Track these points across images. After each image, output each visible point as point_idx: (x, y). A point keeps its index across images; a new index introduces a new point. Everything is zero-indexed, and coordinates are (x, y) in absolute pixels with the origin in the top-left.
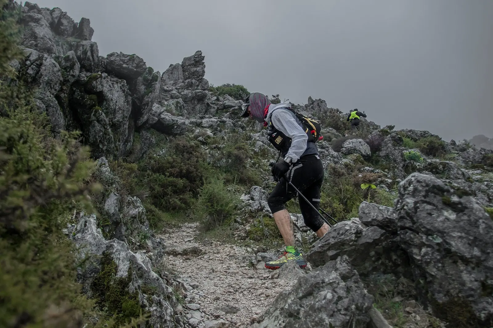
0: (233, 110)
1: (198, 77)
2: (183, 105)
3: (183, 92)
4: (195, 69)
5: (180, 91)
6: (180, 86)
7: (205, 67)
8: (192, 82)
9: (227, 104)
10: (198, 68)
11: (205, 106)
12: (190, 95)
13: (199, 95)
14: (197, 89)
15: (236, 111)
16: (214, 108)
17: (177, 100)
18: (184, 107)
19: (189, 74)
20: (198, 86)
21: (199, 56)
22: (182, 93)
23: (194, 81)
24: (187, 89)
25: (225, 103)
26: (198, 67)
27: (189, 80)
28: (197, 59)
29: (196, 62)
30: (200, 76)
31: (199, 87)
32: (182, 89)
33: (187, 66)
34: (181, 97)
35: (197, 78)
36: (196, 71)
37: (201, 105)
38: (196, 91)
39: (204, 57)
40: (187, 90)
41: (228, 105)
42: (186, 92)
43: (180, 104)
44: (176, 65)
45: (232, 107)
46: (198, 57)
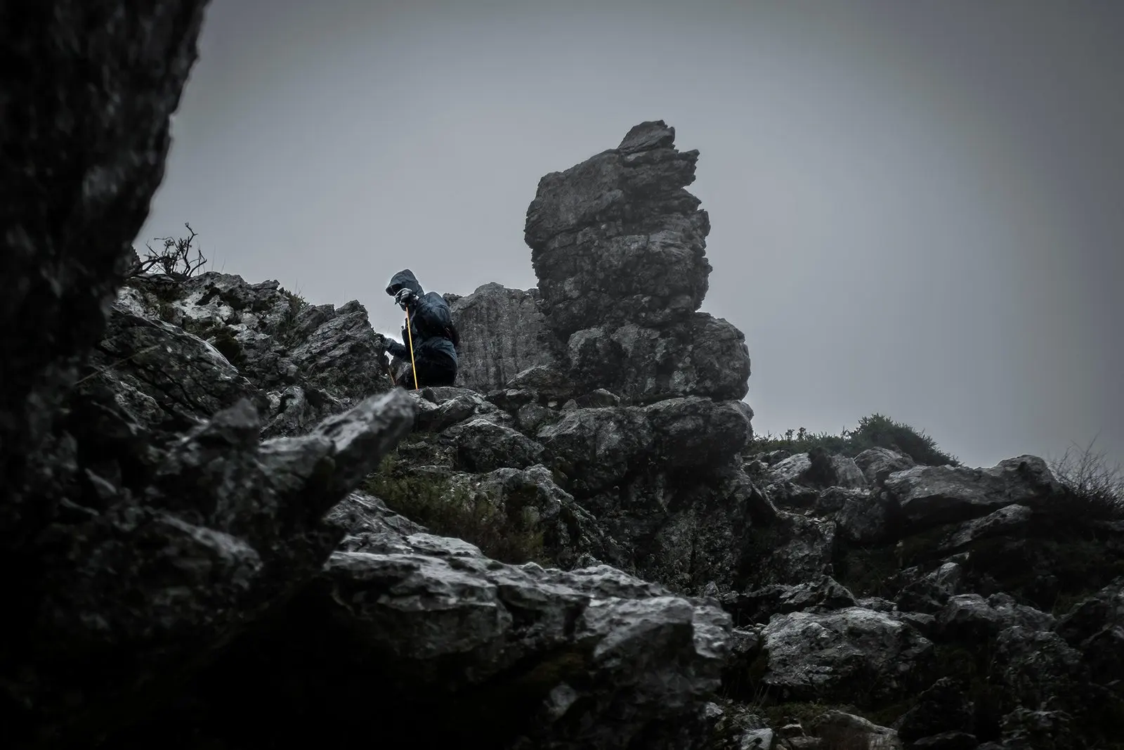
0: (983, 535)
1: (665, 302)
2: (565, 515)
3: (556, 420)
4: (634, 244)
5: (528, 415)
6: (528, 381)
7: (705, 228)
8: (615, 348)
9: (918, 493)
10: (658, 239)
11: (737, 527)
12: (612, 436)
13: (683, 433)
14: (658, 395)
15: (1013, 545)
16: (811, 534)
17: (510, 472)
18: (575, 534)
19: (584, 292)
20: (665, 369)
21: (658, 154)
22: (549, 431)
23: (629, 335)
24: (585, 398)
25: (905, 486)
26: (659, 227)
27: (596, 332)
28: (645, 175)
29: (638, 195)
30: (676, 292)
31: (678, 377)
32: (543, 400)
33: (573, 231)
34: (546, 459)
35: (651, 308)
36: (646, 255)
37: (701, 516)
38: (661, 405)
39: (692, 157)
40: (582, 404)
41: (933, 501)
42: (574, 418)
43: (544, 502)
44: (478, 297)
45: (964, 510)
46: (648, 161)
